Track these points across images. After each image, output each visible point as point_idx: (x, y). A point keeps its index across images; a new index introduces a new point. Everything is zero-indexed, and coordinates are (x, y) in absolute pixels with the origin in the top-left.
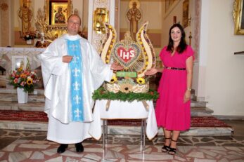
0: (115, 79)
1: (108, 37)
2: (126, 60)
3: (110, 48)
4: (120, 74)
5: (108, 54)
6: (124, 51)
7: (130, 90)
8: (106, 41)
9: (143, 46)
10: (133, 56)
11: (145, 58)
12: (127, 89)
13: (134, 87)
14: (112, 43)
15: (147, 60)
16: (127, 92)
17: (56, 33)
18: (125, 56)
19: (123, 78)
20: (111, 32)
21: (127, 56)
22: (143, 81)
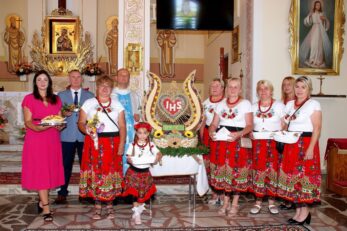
0: (162, 134)
1: (152, 88)
2: (173, 112)
3: (155, 100)
4: (167, 127)
5: (153, 105)
6: (170, 102)
7: (178, 144)
8: (150, 92)
9: (190, 96)
10: (180, 107)
11: (193, 110)
12: (175, 143)
13: (182, 142)
14: (157, 94)
15: (195, 112)
16: (176, 147)
17: (60, 64)
18: (171, 108)
19: (170, 131)
20: (156, 82)
21: (174, 108)
22: (192, 134)
